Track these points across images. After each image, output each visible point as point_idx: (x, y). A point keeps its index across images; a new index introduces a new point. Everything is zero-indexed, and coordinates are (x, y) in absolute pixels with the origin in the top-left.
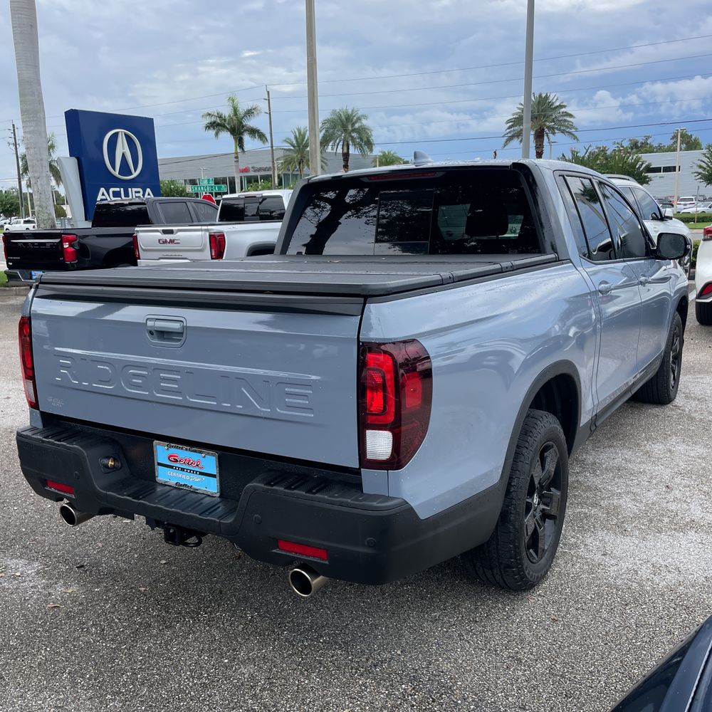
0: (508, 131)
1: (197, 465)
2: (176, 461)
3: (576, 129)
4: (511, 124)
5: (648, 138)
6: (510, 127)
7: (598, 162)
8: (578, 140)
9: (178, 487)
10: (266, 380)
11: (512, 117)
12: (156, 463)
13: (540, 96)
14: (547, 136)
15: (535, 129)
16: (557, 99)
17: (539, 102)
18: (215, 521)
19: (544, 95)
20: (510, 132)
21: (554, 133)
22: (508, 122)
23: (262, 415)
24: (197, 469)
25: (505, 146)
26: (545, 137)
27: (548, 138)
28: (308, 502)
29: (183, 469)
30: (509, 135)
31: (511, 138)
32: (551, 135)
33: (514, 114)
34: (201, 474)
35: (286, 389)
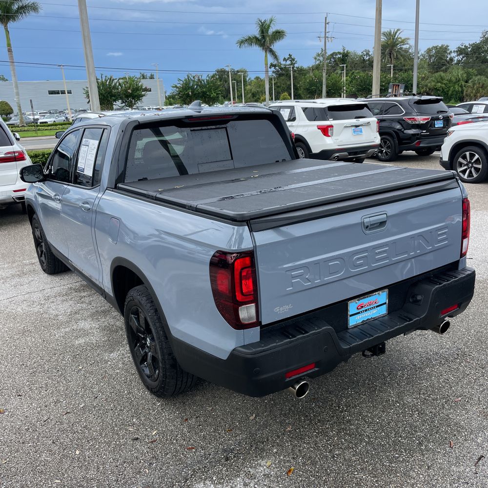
1: (375, 303)
2: (362, 307)
9: (363, 323)
12: (349, 316)
23: (428, 251)
24: (375, 305)
29: (366, 310)
34: (377, 306)
35: (439, 233)
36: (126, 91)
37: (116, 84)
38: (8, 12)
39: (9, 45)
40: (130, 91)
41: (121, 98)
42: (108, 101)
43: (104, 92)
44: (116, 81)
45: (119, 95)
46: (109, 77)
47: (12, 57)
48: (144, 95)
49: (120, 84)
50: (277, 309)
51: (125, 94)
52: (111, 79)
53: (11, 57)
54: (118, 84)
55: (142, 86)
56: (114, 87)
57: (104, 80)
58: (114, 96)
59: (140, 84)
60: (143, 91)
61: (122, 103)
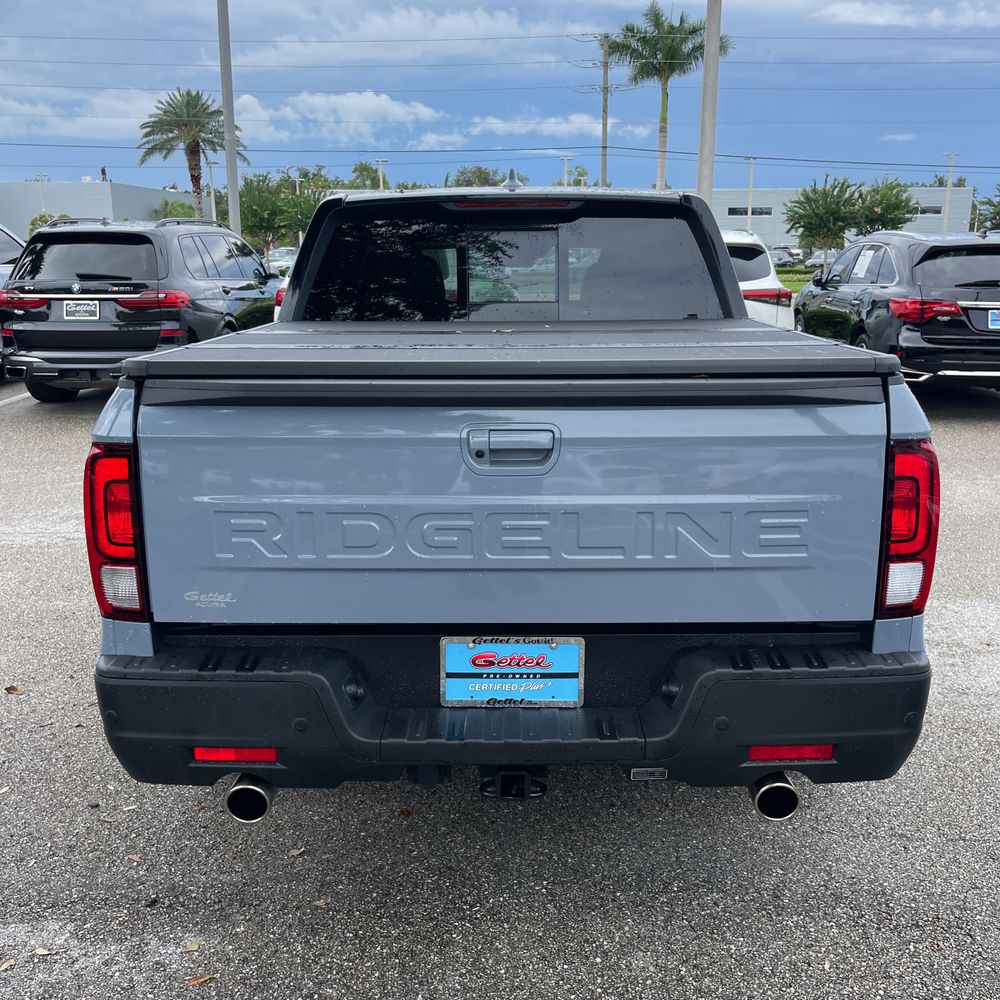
0: (145, 140)
1: (538, 664)
2: (492, 664)
3: (245, 147)
4: (148, 129)
5: (321, 168)
6: (147, 135)
7: (282, 196)
8: (248, 162)
9: (493, 706)
10: (726, 511)
11: (148, 120)
12: (443, 675)
13: (189, 93)
14: (204, 152)
15: (187, 142)
16: (214, 101)
17: (188, 102)
18: (635, 743)
19: (194, 93)
20: (148, 142)
21: (215, 150)
22: (144, 126)
23: (715, 564)
24: (538, 670)
25: (142, 162)
26: (202, 155)
27: (205, 156)
28: (818, 681)
29: (504, 676)
30: (147, 146)
31: (150, 152)
32: (209, 153)
33: (151, 116)
34: (544, 676)
35: (763, 521)
36: (870, 209)
37: (852, 195)
38: (673, 58)
39: (664, 120)
40: (878, 210)
41: (857, 225)
42: (829, 229)
43: (823, 211)
44: (853, 188)
45: (854, 218)
46: (842, 181)
47: (665, 141)
48: (909, 220)
49: (861, 196)
50: (191, 596)
51: (867, 217)
52: (843, 184)
53: (663, 142)
54: (856, 195)
55: (908, 200)
56: (849, 202)
57: (828, 187)
58: (843, 219)
59: (905, 196)
60: (908, 212)
61: (857, 235)
